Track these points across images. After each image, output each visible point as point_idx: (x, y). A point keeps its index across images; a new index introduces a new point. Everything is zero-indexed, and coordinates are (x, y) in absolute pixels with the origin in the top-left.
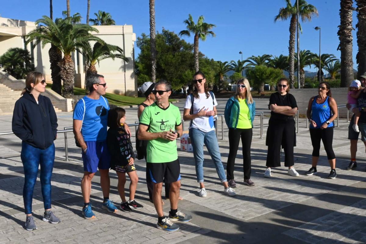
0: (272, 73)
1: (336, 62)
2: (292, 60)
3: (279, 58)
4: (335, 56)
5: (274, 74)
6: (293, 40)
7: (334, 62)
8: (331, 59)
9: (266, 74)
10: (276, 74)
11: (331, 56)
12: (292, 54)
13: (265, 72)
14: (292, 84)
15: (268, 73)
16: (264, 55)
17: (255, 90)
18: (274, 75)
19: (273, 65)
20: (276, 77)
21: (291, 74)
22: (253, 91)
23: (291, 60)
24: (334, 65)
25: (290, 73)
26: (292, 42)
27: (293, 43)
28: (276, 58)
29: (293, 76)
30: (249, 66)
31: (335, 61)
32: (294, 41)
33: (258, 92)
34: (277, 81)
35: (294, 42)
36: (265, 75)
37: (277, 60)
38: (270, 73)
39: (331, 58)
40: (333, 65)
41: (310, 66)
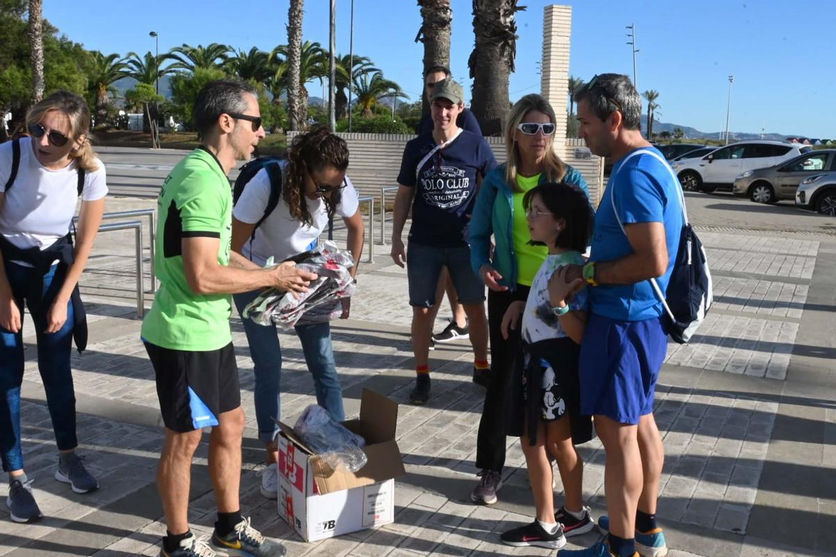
1: (376, 74)
2: (296, 59)
3: (247, 55)
4: (371, 62)
6: (298, 8)
7: (371, 74)
8: (364, 68)
11: (364, 62)
12: (296, 44)
16: (212, 45)
17: (187, 131)
19: (234, 70)
21: (293, 94)
22: (183, 131)
23: (294, 58)
24: (371, 82)
25: (291, 92)
26: (297, 13)
27: (298, 16)
28: (241, 54)
29: (297, 100)
30: (176, 69)
31: (373, 73)
32: (300, 11)
33: (196, 136)
35: (300, 15)
37: (243, 58)
39: (365, 65)
40: (368, 83)
41: (321, 80)
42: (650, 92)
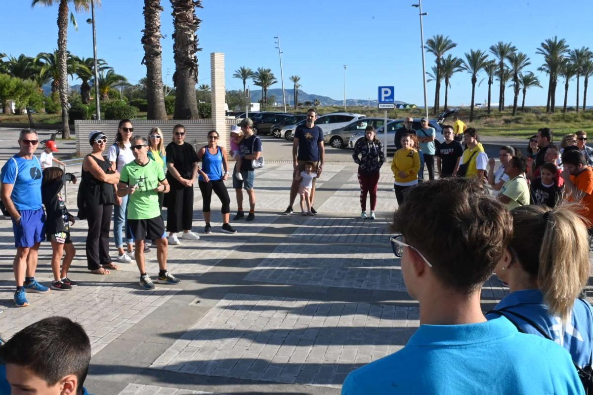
0: (19, 87)
1: (109, 71)
2: (64, 70)
3: (17, 59)
4: (106, 62)
5: (23, 88)
6: (64, 39)
7: (106, 72)
8: (101, 66)
9: (9, 87)
10: (27, 89)
11: (101, 62)
12: (64, 61)
13: (6, 85)
14: (65, 109)
15: (12, 87)
18: (24, 91)
19: (7, 69)
20: (27, 94)
21: (63, 92)
23: (63, 70)
24: (107, 76)
25: (61, 90)
26: (63, 42)
27: (64, 44)
28: (12, 58)
29: (66, 96)
31: (108, 70)
32: (65, 41)
34: (28, 100)
35: (65, 43)
36: (8, 90)
37: (15, 62)
38: (15, 87)
39: (101, 64)
40: (105, 77)
41: (72, 76)
42: (294, 77)
